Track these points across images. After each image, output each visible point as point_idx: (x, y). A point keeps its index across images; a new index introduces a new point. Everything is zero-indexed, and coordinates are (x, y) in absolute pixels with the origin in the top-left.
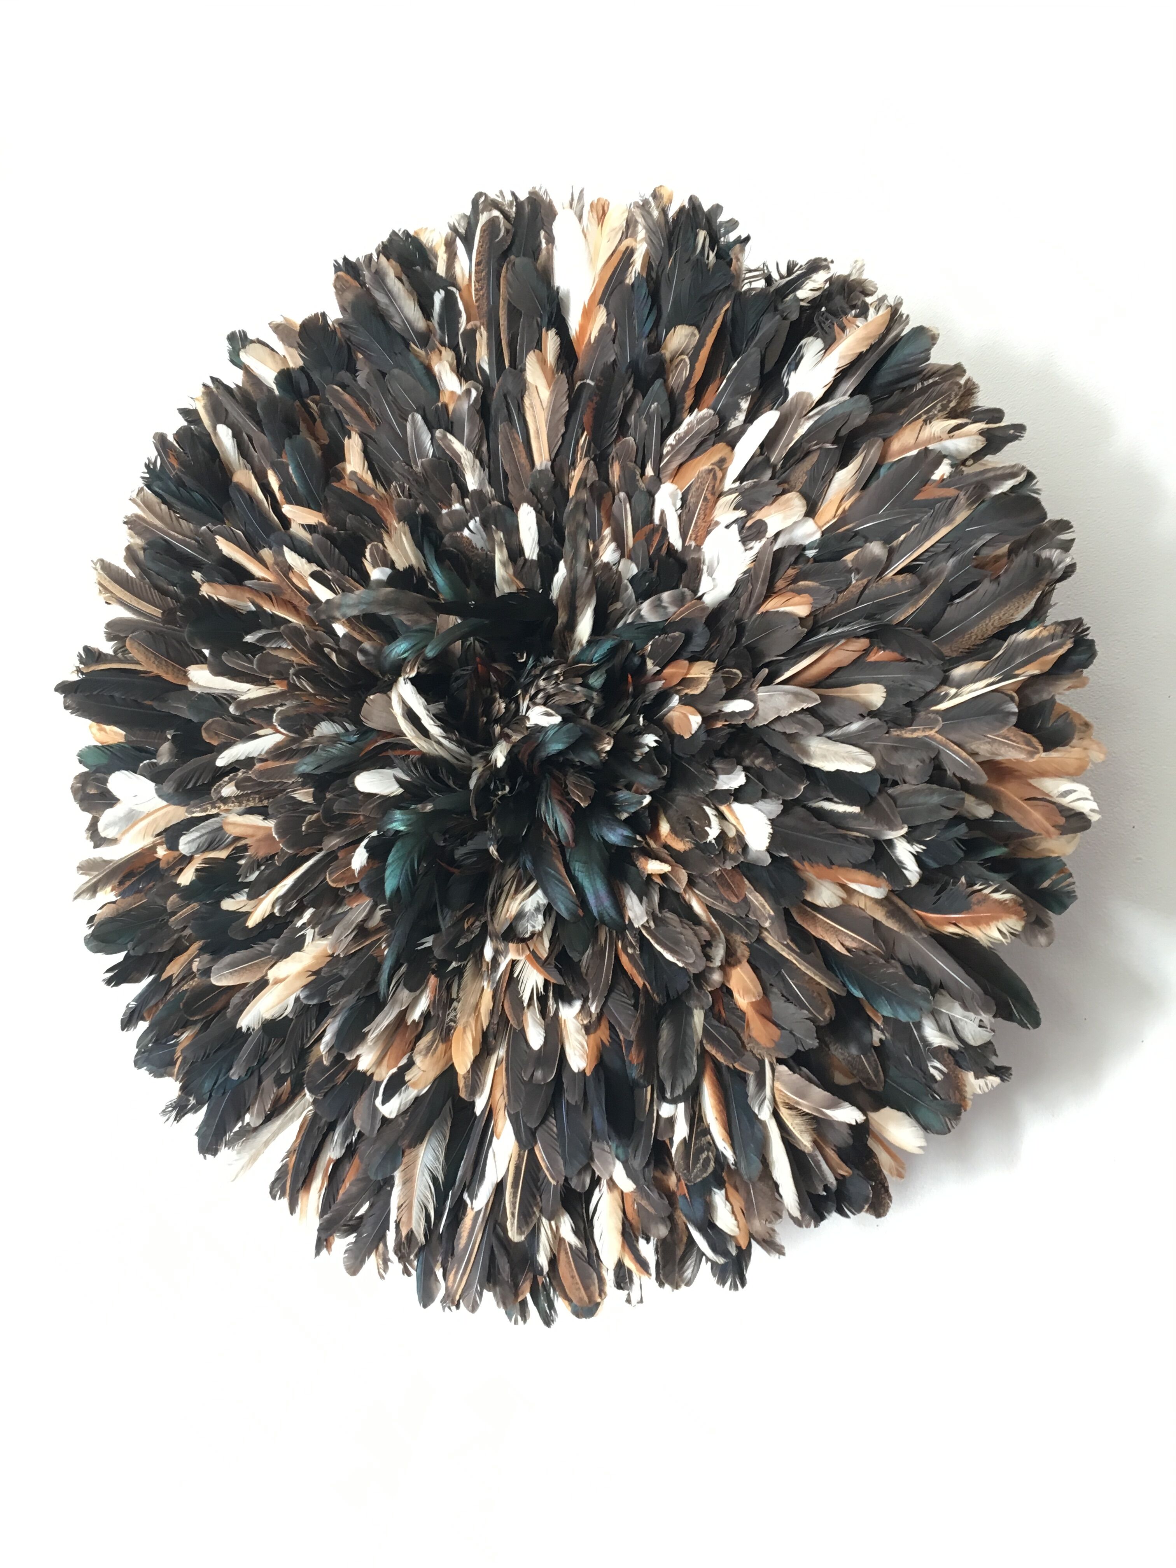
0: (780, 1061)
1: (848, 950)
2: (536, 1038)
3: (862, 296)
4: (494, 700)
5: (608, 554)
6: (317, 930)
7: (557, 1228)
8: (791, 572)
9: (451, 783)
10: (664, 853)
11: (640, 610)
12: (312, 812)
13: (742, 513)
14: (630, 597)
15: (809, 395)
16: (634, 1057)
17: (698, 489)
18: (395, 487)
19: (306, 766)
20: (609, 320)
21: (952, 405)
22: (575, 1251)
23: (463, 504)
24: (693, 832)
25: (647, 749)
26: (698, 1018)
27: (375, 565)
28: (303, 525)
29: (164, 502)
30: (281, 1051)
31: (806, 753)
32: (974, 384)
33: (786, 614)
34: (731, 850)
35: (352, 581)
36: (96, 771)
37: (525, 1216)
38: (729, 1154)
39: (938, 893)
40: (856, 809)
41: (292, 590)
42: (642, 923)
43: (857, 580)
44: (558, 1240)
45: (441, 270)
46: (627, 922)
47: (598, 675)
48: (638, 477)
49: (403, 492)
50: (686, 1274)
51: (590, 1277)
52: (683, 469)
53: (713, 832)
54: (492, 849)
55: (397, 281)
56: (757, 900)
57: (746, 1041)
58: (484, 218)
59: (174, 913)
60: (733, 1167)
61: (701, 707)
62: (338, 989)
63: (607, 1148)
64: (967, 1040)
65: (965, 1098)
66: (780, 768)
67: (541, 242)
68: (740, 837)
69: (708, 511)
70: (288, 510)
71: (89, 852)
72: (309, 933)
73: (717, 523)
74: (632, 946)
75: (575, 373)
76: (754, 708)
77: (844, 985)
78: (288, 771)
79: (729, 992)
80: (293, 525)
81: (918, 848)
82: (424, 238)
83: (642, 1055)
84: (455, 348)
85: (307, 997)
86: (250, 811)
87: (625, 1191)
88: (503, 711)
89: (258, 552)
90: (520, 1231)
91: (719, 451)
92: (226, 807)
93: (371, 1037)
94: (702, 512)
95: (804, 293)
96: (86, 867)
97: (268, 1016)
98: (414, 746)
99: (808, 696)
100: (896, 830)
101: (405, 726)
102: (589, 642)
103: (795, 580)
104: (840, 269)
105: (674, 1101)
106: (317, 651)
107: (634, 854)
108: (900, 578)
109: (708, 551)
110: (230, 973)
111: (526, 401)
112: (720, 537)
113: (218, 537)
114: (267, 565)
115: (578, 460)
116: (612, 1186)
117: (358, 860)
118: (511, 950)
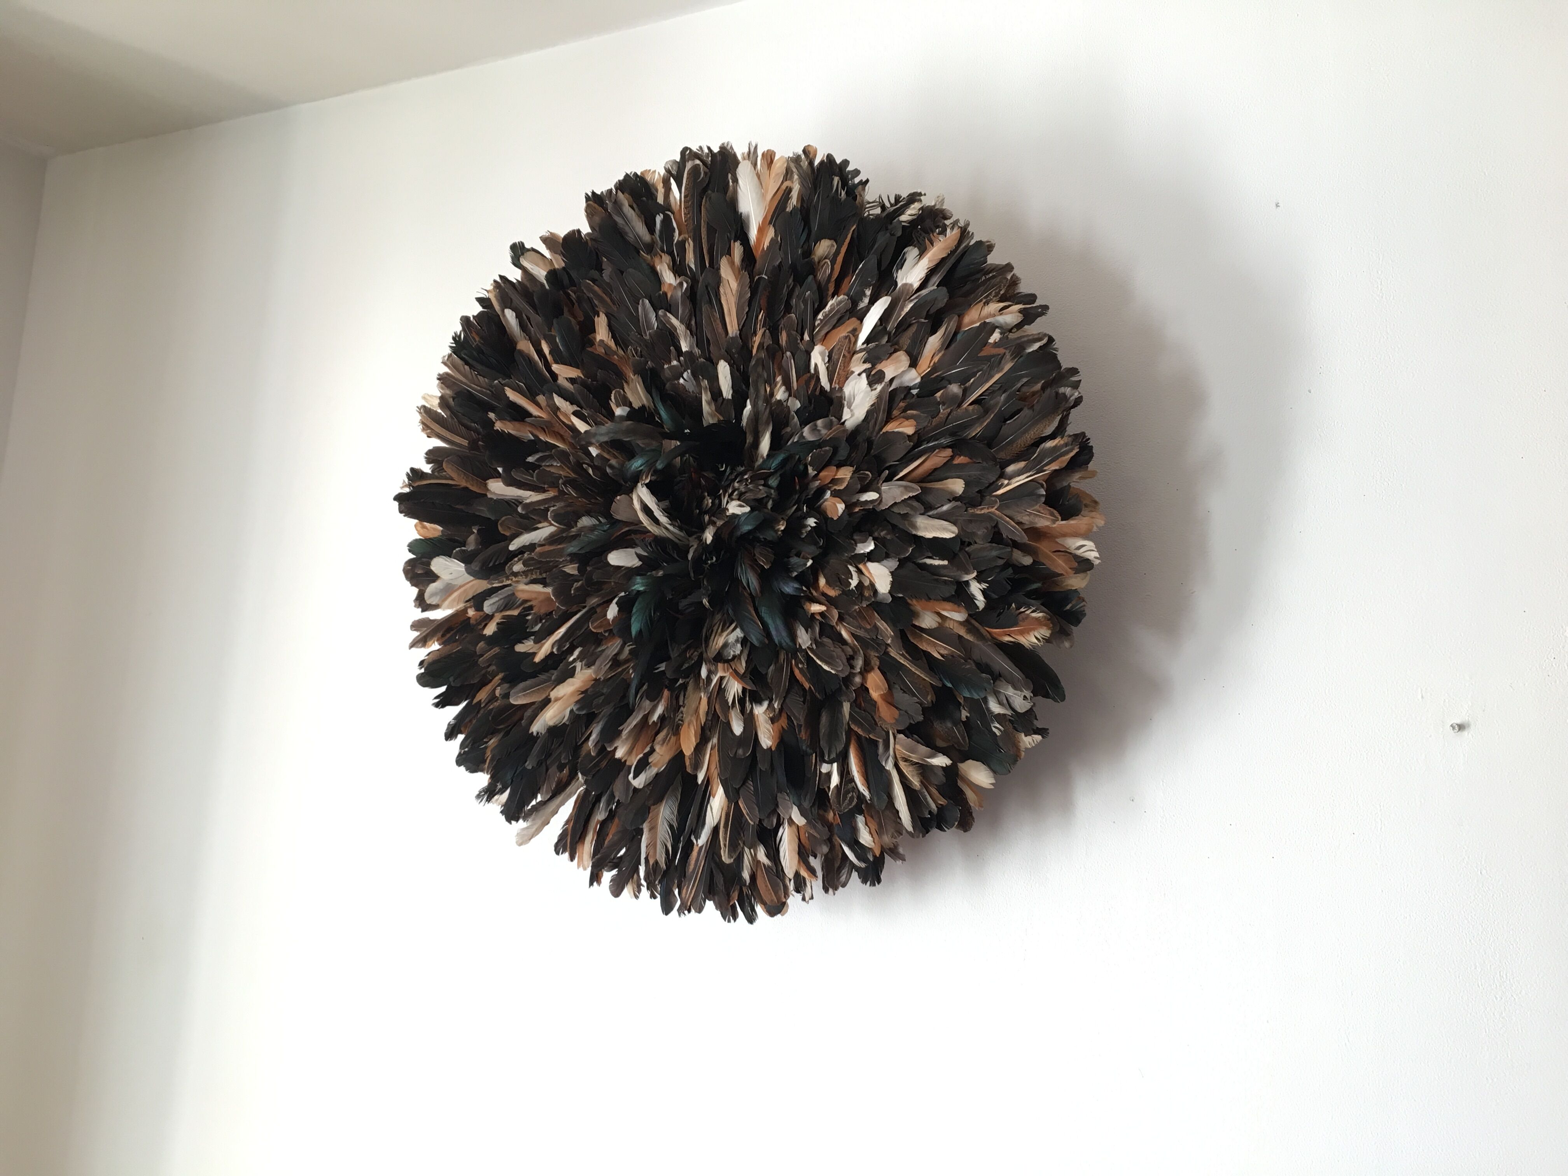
0: (899, 732)
1: (942, 656)
2: (738, 728)
3: (943, 221)
4: (704, 497)
5: (780, 394)
6: (583, 662)
7: (755, 854)
8: (902, 404)
9: (675, 556)
10: (823, 599)
11: (803, 433)
12: (578, 581)
13: (868, 366)
14: (796, 423)
15: (911, 285)
16: (803, 735)
17: (839, 349)
18: (631, 350)
19: (572, 548)
20: (776, 235)
21: (1002, 292)
22: (767, 869)
23: (679, 361)
24: (841, 584)
25: (809, 528)
26: (846, 707)
27: (618, 406)
28: (566, 378)
29: (467, 363)
30: (561, 748)
31: (914, 526)
32: (1017, 278)
33: (899, 433)
34: (866, 594)
35: (602, 417)
36: (421, 558)
37: (733, 846)
38: (866, 793)
39: (998, 616)
40: (946, 562)
41: (560, 424)
42: (807, 645)
43: (944, 410)
44: (756, 862)
45: (660, 200)
46: (798, 647)
47: (774, 478)
48: (799, 341)
49: (636, 354)
50: (841, 879)
51: (778, 885)
52: (828, 336)
53: (854, 582)
54: (705, 601)
55: (630, 209)
56: (883, 626)
57: (877, 720)
58: (689, 165)
59: (482, 655)
60: (869, 802)
61: (844, 498)
62: (601, 701)
63: (787, 798)
64: (1017, 709)
65: (1020, 750)
66: (897, 537)
67: (729, 182)
68: (872, 585)
69: (846, 364)
70: (555, 367)
71: (418, 614)
72: (578, 665)
73: (853, 372)
74: (802, 663)
75: (754, 270)
76: (879, 497)
77: (941, 680)
78: (560, 553)
79: (867, 690)
80: (559, 378)
81: (984, 586)
82: (648, 178)
83: (808, 733)
84: (671, 254)
85: (578, 709)
86: (534, 582)
87: (799, 825)
88: (710, 505)
89: (535, 398)
90: (730, 856)
91: (853, 323)
92: (517, 579)
93: (625, 733)
94: (842, 365)
95: (904, 218)
96: (416, 626)
97: (551, 723)
98: (650, 532)
99: (913, 488)
100: (970, 574)
101: (642, 517)
102: (768, 455)
103: (905, 410)
104: (928, 201)
105: (831, 762)
106: (578, 467)
107: (803, 601)
108: (971, 408)
109: (848, 390)
110: (524, 695)
111: (721, 290)
112: (855, 382)
113: (507, 387)
114: (542, 407)
115: (758, 330)
116: (791, 822)
117: (612, 613)
118: (720, 670)
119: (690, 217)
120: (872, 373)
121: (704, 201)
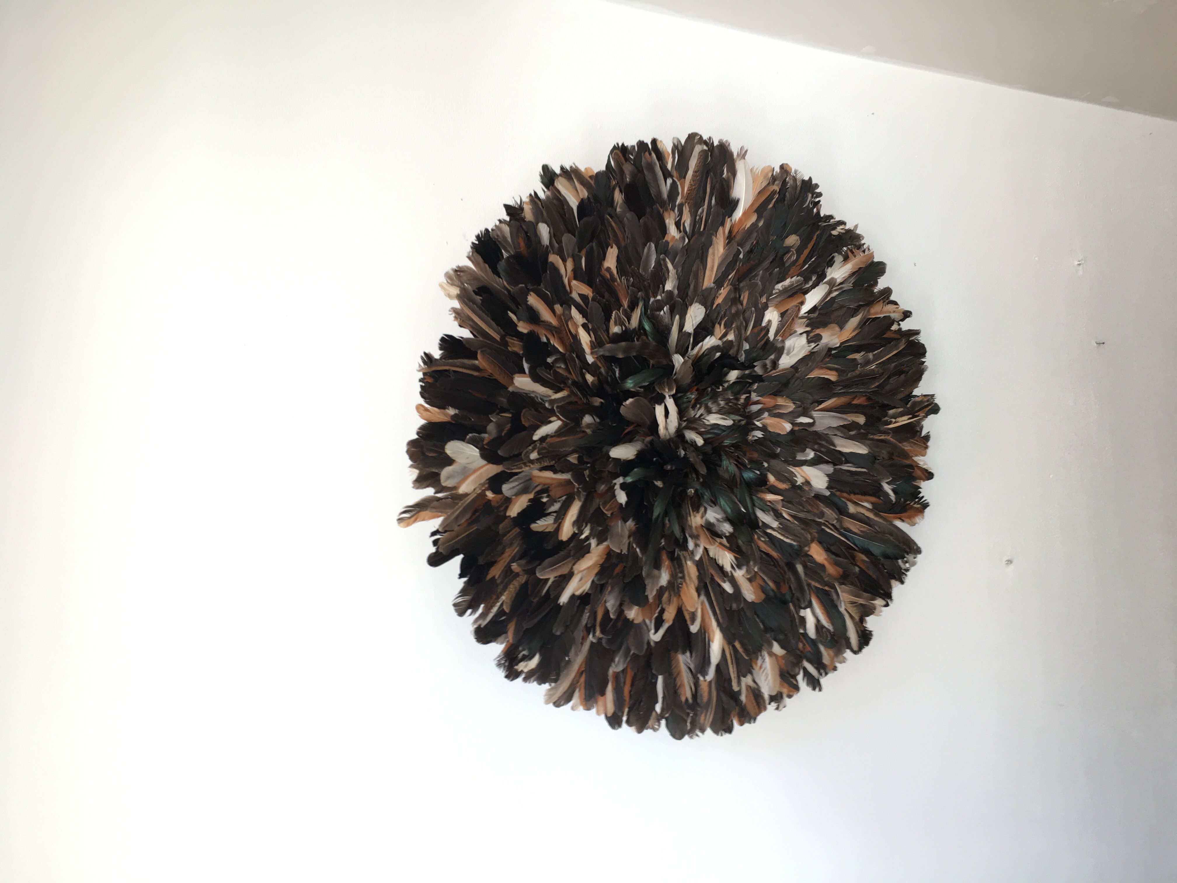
0: (842, 583)
1: (861, 531)
2: (728, 587)
3: (858, 242)
5: (732, 336)
6: (595, 539)
7: (747, 681)
8: (825, 359)
10: (774, 490)
11: (755, 368)
12: (585, 470)
13: (808, 329)
15: (837, 280)
17: (790, 313)
18: (624, 279)
20: (758, 221)
22: (753, 691)
23: (662, 296)
24: (788, 480)
25: (757, 438)
26: (800, 568)
27: (616, 324)
28: (578, 294)
29: (491, 265)
31: (832, 443)
33: (822, 378)
35: (601, 332)
36: (428, 440)
38: (831, 628)
39: (892, 506)
40: (865, 470)
41: (567, 332)
42: (776, 525)
43: (860, 368)
45: (669, 167)
48: (758, 301)
51: (759, 701)
52: (782, 303)
53: (800, 481)
56: (828, 511)
57: (826, 576)
58: (698, 149)
59: (504, 535)
60: (832, 633)
61: (788, 420)
63: (769, 636)
68: (807, 483)
69: (792, 325)
70: (573, 283)
72: (593, 542)
73: (795, 332)
74: (763, 537)
76: (813, 421)
78: (566, 444)
79: (812, 556)
80: (574, 292)
81: (894, 487)
82: (663, 146)
84: (674, 212)
85: (599, 580)
86: (546, 469)
87: (780, 655)
89: (553, 306)
91: (798, 298)
92: (533, 466)
94: (790, 325)
95: (835, 233)
97: (574, 594)
99: (846, 419)
101: (661, 421)
103: (827, 363)
104: (850, 227)
105: (805, 608)
106: (579, 371)
107: (758, 489)
108: (875, 369)
109: (789, 343)
111: (711, 251)
112: (796, 338)
113: (532, 293)
114: (557, 315)
115: (725, 286)
116: (771, 654)
117: (622, 497)
118: (703, 543)
119: (695, 188)
120: (812, 335)
121: (709, 179)
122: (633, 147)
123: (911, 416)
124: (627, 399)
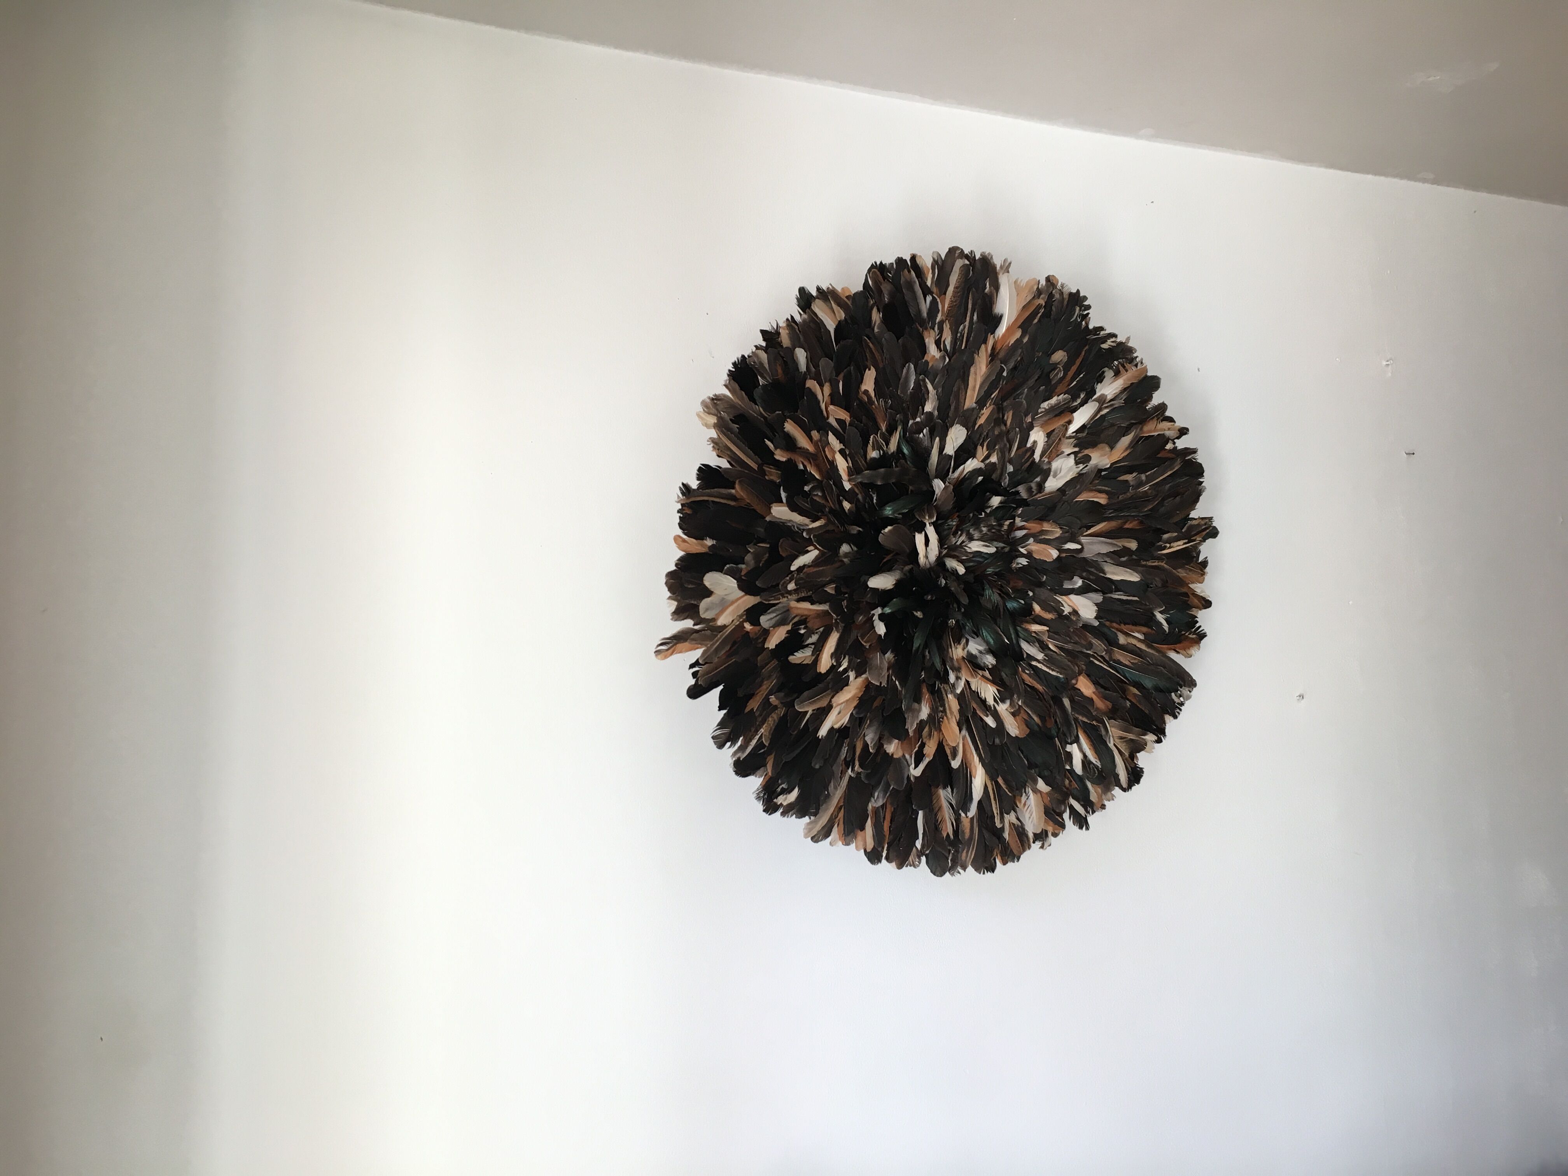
1: (1132, 663)
2: (990, 721)
3: (1131, 355)
6: (855, 672)
8: (1095, 481)
13: (1077, 449)
14: (1007, 482)
15: (1108, 397)
17: (1057, 433)
18: (882, 402)
19: (833, 570)
20: (1022, 336)
22: (1017, 829)
23: (922, 419)
24: (1054, 610)
25: (1021, 566)
26: (1066, 702)
27: (874, 449)
28: (836, 419)
29: (743, 389)
31: (1103, 571)
34: (1075, 619)
35: (860, 457)
38: (1099, 764)
40: (1135, 598)
41: (823, 458)
43: (1132, 490)
45: (929, 283)
48: (1022, 421)
50: (1064, 830)
51: (1025, 840)
52: (1048, 422)
53: (1067, 610)
55: (919, 287)
57: (1094, 711)
58: (959, 263)
59: (763, 667)
61: (1056, 546)
63: (1034, 774)
68: (1075, 612)
69: (1059, 445)
70: (830, 408)
72: (852, 675)
73: (1063, 452)
74: (1028, 670)
76: (1082, 548)
78: (822, 574)
80: (831, 417)
82: (922, 263)
84: (934, 330)
85: (857, 713)
86: (803, 599)
87: (1045, 791)
89: (809, 433)
91: (1065, 418)
92: (791, 597)
94: (1056, 445)
95: (1106, 346)
97: (835, 726)
98: (918, 560)
99: (1116, 545)
100: (1157, 608)
103: (1097, 485)
105: (1071, 744)
109: (1055, 465)
110: (810, 703)
111: (972, 369)
112: (1062, 460)
113: (788, 420)
114: (813, 441)
115: (988, 405)
116: (1036, 791)
117: (881, 629)
118: (965, 675)
119: (956, 305)
120: (1080, 455)
121: (970, 295)
122: (892, 264)
123: (1187, 541)
124: (886, 527)
